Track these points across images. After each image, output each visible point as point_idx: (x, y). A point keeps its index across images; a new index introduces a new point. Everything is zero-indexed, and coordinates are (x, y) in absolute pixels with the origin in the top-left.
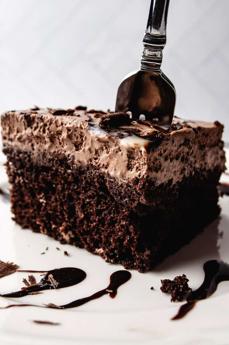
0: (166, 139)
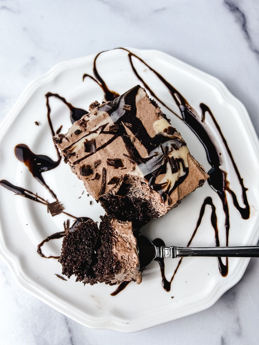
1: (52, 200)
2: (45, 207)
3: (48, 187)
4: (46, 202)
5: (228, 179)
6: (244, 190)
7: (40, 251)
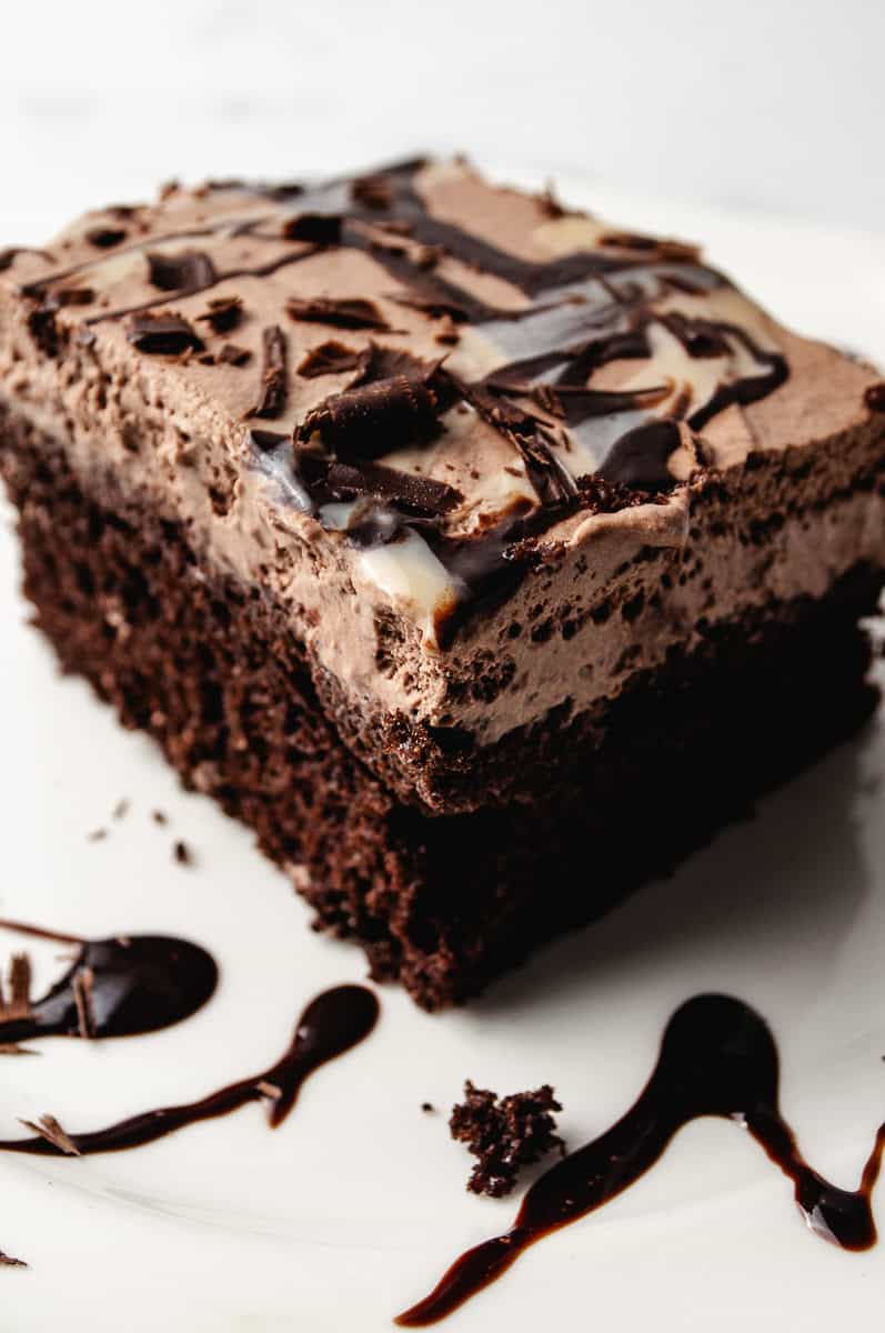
0: (541, 571)
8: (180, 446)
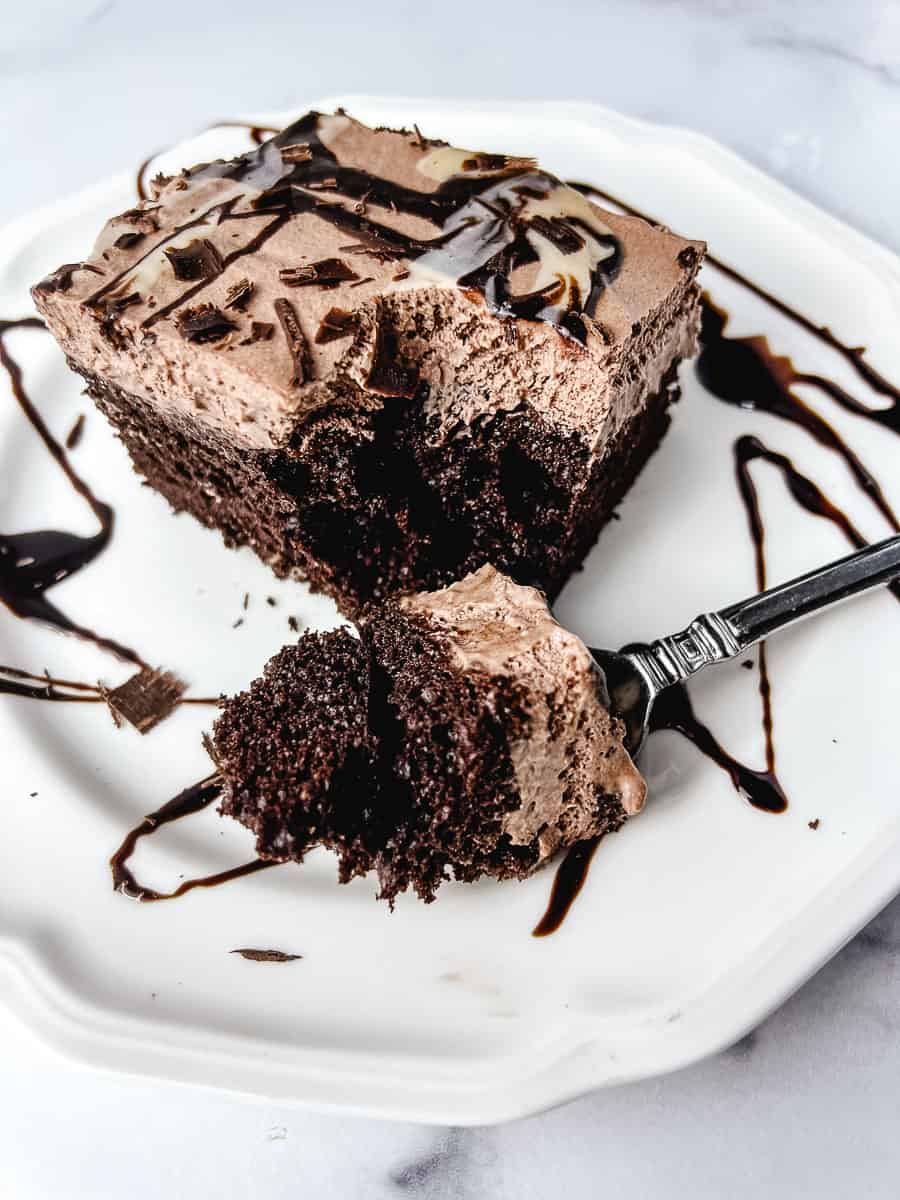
1: (119, 674)
2: (102, 712)
3: (87, 635)
4: (97, 690)
5: (777, 348)
6: (853, 356)
7: (124, 879)
8: (243, 410)
